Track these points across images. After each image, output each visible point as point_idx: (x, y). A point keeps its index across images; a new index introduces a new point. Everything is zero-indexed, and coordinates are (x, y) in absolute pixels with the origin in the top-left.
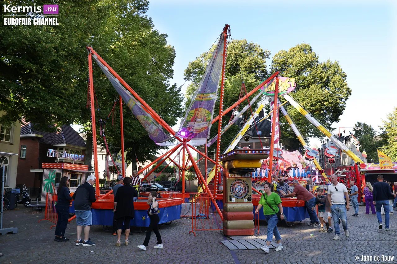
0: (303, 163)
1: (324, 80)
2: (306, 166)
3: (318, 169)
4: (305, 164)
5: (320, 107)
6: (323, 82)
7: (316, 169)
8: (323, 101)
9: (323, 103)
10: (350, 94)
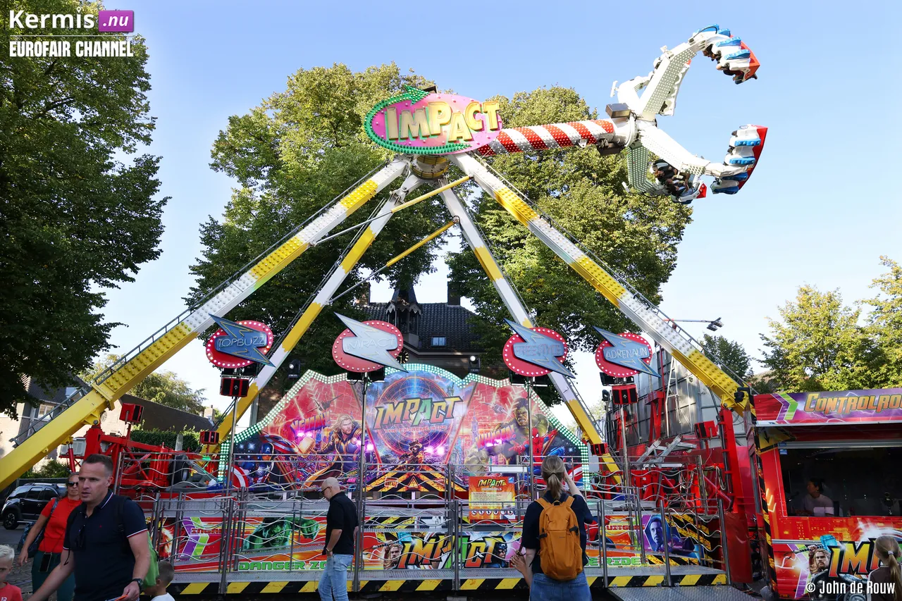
0: (539, 420)
1: (611, 175)
2: (550, 429)
3: (590, 441)
4: (546, 424)
5: (596, 243)
6: (609, 181)
7: (583, 441)
8: (605, 225)
9: (605, 231)
10: (688, 220)
